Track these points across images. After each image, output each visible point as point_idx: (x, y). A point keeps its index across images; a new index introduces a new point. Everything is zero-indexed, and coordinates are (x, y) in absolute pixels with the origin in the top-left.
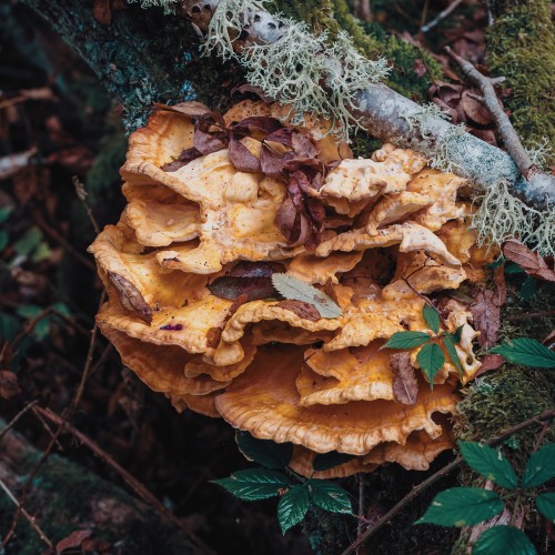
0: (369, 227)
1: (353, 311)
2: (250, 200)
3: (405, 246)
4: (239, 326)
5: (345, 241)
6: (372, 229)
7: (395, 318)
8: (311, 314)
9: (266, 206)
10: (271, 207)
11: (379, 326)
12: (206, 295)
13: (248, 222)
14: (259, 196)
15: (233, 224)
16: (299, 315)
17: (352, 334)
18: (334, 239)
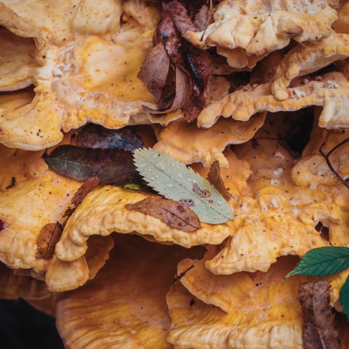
0: (276, 86)
1: (249, 205)
2: (108, 31)
3: (327, 118)
4: (80, 240)
5: (240, 105)
6: (280, 88)
7: (308, 220)
8: (187, 221)
9: (131, 41)
10: (138, 42)
11: (285, 236)
12: (43, 171)
13: (104, 66)
14: (122, 22)
15: (82, 70)
16: (169, 224)
17: (245, 252)
18: (225, 100)
